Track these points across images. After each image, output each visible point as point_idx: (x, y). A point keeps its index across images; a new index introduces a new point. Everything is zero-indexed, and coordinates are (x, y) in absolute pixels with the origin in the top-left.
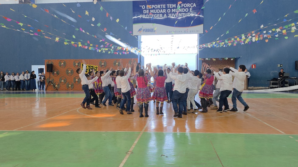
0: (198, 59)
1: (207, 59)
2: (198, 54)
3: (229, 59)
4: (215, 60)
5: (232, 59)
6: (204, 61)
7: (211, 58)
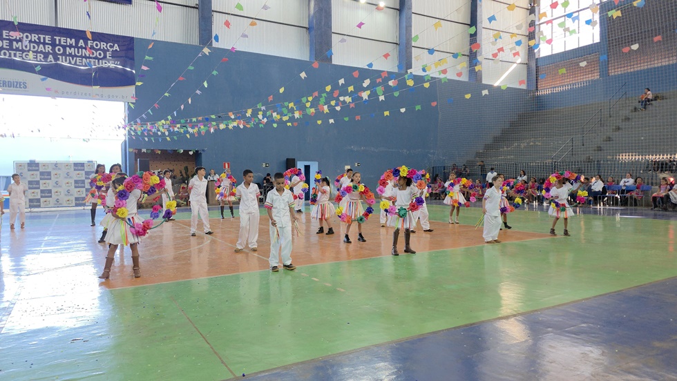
0: (126, 150)
1: (144, 150)
2: (125, 141)
3: (186, 152)
4: (159, 152)
5: (191, 153)
6: (139, 154)
7: (152, 150)
